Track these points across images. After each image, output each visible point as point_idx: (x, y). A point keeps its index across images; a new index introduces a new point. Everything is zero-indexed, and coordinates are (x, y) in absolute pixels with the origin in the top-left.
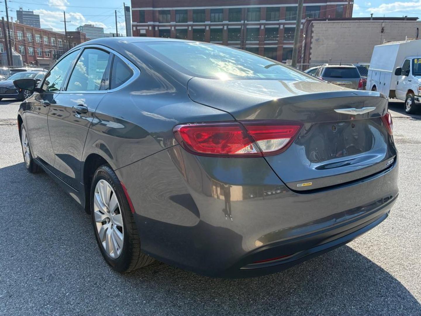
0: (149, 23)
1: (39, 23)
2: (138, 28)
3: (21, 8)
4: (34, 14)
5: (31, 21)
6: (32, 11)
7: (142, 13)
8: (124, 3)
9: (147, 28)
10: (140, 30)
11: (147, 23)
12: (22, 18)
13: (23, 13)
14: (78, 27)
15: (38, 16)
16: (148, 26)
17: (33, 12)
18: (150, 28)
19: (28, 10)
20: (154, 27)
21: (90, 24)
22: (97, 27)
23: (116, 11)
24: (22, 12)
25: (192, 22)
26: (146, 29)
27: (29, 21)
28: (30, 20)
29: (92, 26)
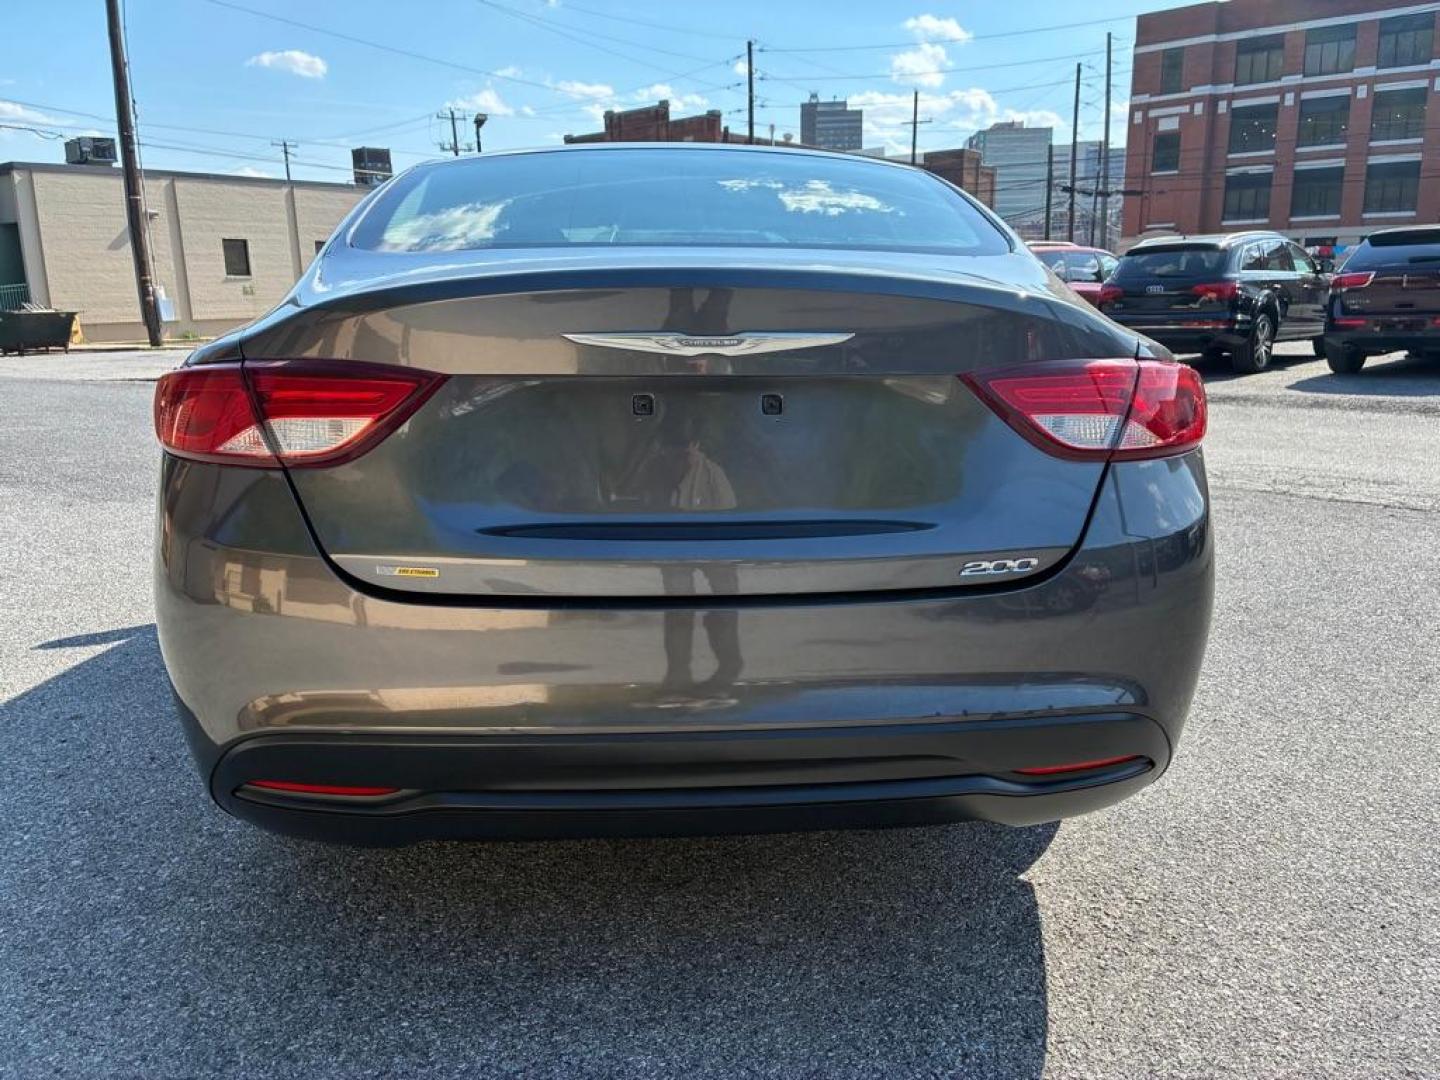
0: (1196, 91)
1: (860, 135)
2: (1153, 114)
3: (814, 96)
4: (849, 108)
5: (839, 132)
6: (843, 100)
7: (1173, 59)
8: (1109, 35)
9: (1186, 109)
10: (1156, 119)
11: (1189, 90)
12: (814, 125)
13: (819, 109)
14: (972, 134)
15: (860, 113)
16: (1192, 101)
17: (844, 104)
18: (1199, 108)
19: (832, 100)
20: (1212, 101)
21: (1010, 121)
22: (1031, 126)
23: (1079, 65)
24: (815, 105)
25: (1374, 68)
26: (1181, 115)
27: (832, 132)
28: (833, 129)
29: (1017, 126)
